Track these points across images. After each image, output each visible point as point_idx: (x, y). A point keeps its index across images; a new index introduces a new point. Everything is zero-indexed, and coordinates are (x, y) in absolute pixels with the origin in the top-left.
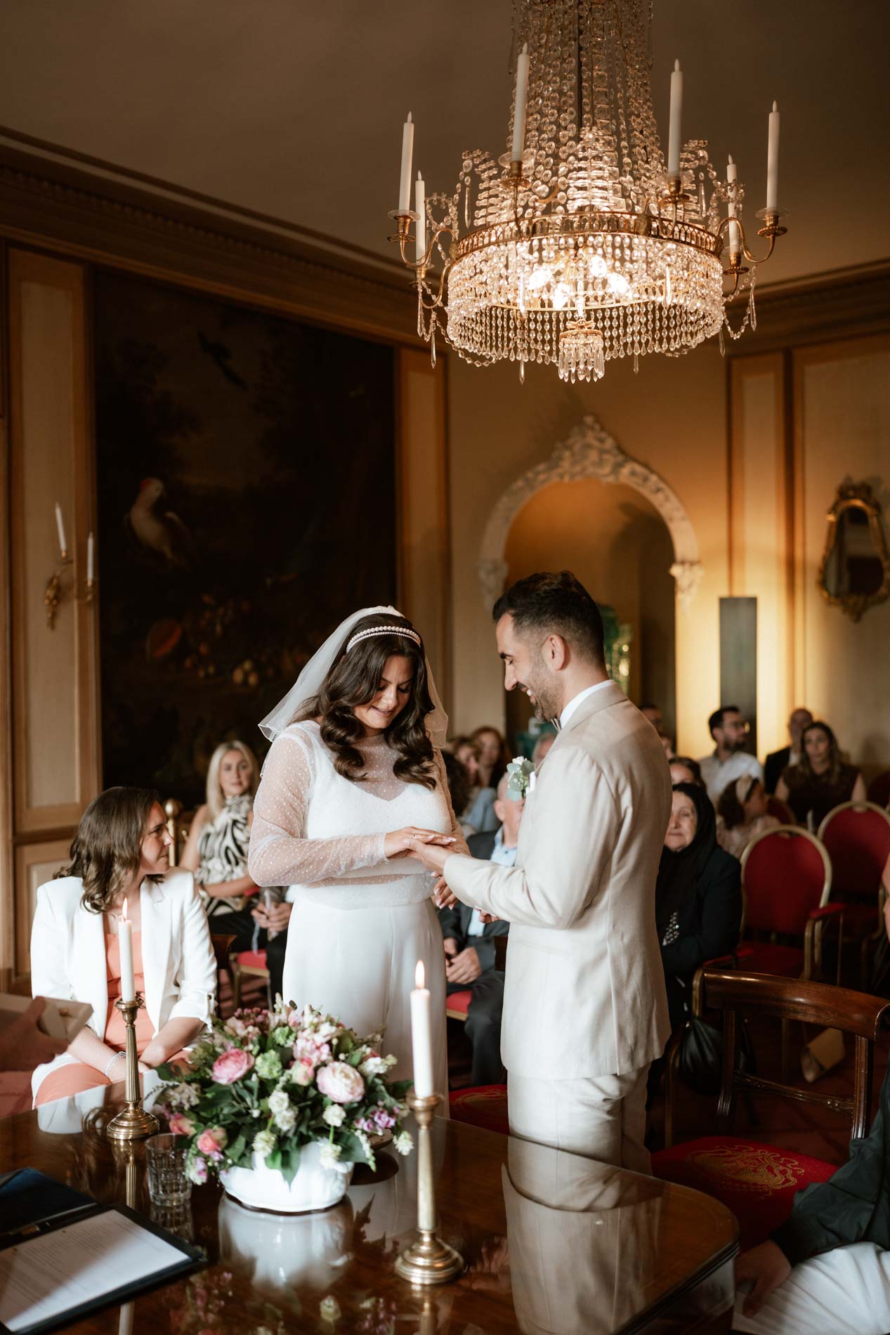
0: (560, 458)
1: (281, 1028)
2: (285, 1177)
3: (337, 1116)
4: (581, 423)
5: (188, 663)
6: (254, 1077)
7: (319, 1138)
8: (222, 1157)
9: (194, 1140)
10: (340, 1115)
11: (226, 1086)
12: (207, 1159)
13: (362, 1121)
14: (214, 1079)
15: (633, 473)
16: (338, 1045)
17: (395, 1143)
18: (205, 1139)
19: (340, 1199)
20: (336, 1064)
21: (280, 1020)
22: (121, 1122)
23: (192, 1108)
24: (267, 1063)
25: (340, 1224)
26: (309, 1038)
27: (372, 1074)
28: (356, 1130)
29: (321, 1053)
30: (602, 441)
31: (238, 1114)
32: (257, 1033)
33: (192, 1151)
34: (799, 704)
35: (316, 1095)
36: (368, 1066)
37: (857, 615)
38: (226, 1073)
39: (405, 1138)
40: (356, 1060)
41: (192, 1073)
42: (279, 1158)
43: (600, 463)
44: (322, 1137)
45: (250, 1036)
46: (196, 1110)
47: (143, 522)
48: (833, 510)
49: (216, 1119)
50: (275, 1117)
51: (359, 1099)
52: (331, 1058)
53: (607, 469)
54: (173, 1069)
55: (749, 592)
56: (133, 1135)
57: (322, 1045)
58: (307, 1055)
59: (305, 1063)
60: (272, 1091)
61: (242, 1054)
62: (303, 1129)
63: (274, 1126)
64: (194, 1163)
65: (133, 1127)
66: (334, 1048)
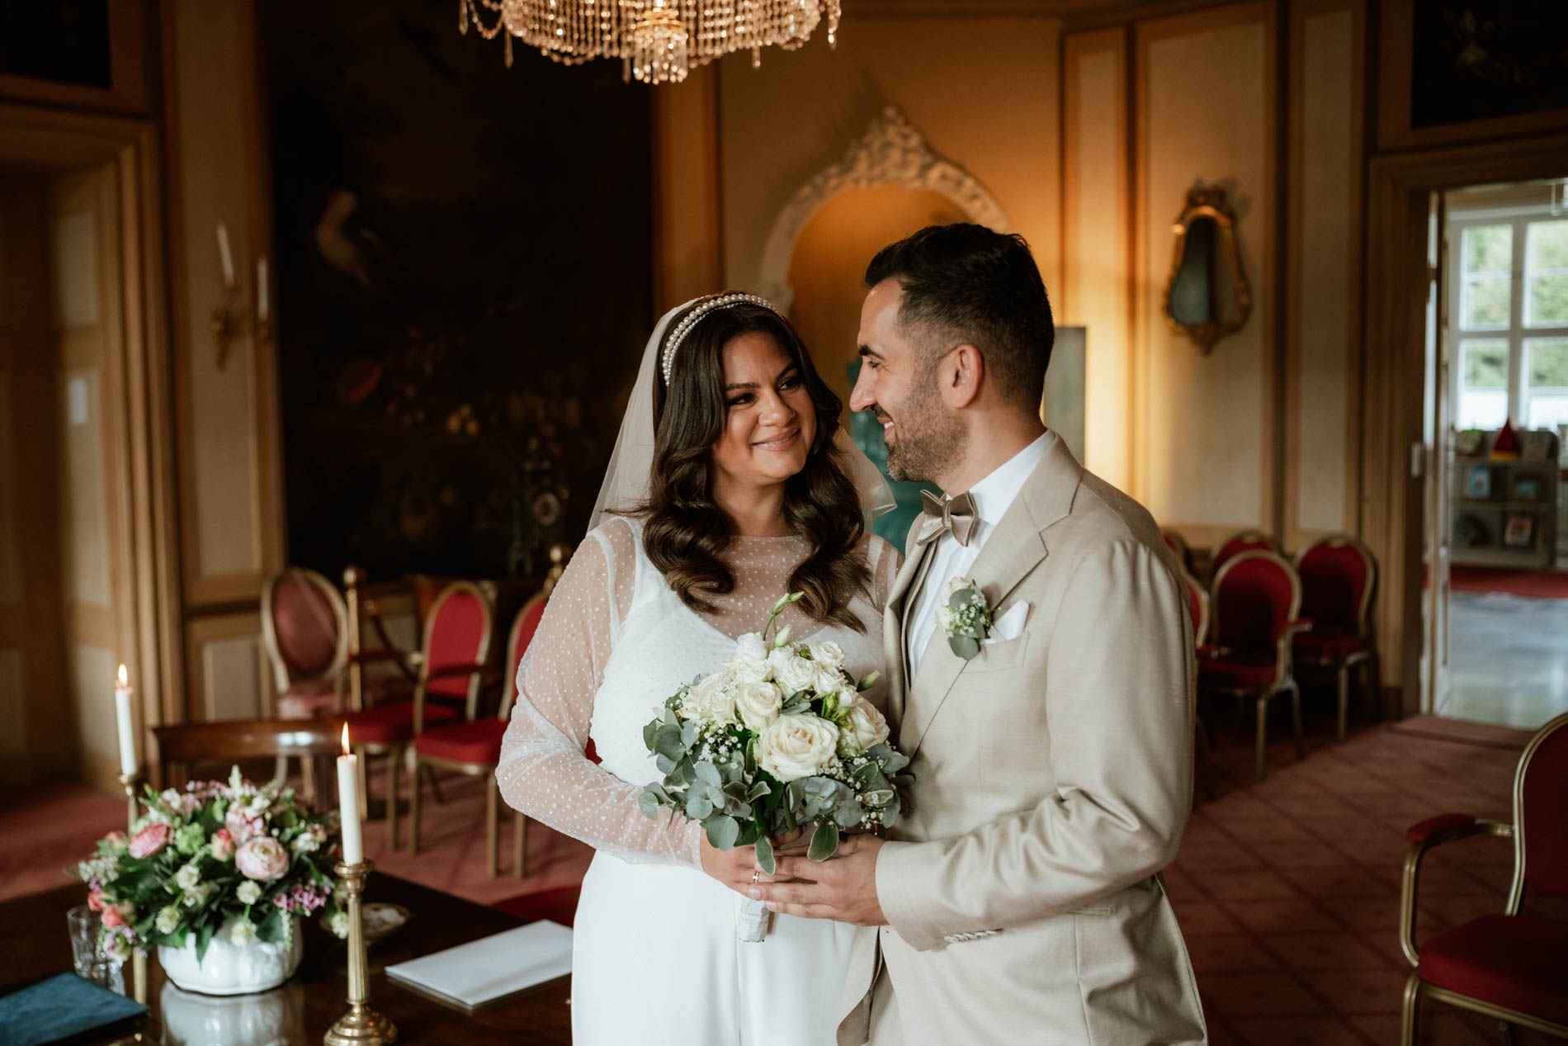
0: (855, 159)
3: (252, 894)
4: (880, 116)
5: (391, 408)
6: (170, 851)
7: (235, 916)
10: (256, 892)
11: (142, 861)
13: (284, 899)
14: (131, 853)
15: (944, 177)
16: (273, 820)
17: (329, 923)
18: (109, 914)
20: (264, 839)
23: (110, 883)
24: (188, 837)
27: (302, 851)
28: (276, 908)
30: (906, 137)
35: (233, 871)
36: (299, 843)
38: (142, 847)
39: (338, 919)
40: (288, 835)
42: (191, 937)
43: (904, 165)
46: (114, 885)
47: (331, 242)
48: (1180, 220)
49: (131, 894)
50: (182, 892)
51: (279, 876)
52: (260, 833)
53: (912, 172)
55: (1078, 320)
57: (255, 819)
60: (184, 866)
61: (162, 826)
63: (181, 902)
66: (267, 823)
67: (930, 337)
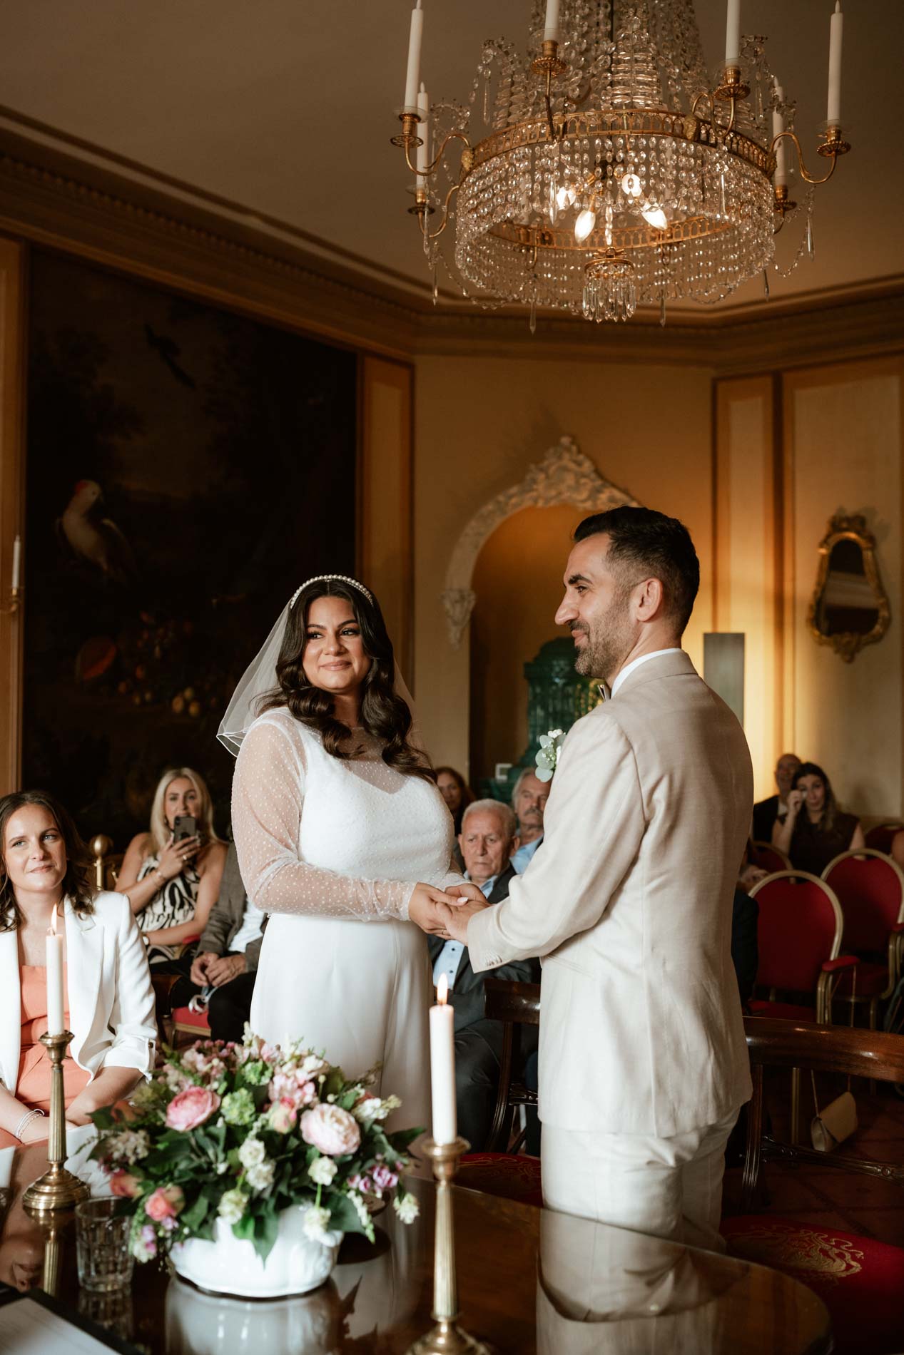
0: (534, 481)
1: (253, 1063)
2: (257, 1250)
3: (326, 1171)
4: (557, 443)
5: (122, 687)
6: (220, 1123)
7: (303, 1200)
8: (176, 1225)
9: (141, 1203)
10: (331, 1170)
11: (183, 1134)
12: (157, 1227)
13: (358, 1178)
14: (168, 1124)
15: (612, 499)
16: (326, 1083)
17: (396, 1208)
18: (156, 1200)
19: (323, 1281)
20: (325, 1106)
21: (250, 1054)
22: (42, 1187)
23: (139, 1163)
24: (238, 1105)
25: (324, 1313)
26: (290, 1074)
27: (370, 1120)
28: (348, 1190)
29: (304, 1094)
30: (579, 464)
31: (198, 1170)
32: (222, 1069)
33: (138, 1217)
34: (788, 750)
35: (298, 1146)
36: (364, 1110)
37: (849, 654)
38: (182, 1117)
39: (409, 1202)
40: (349, 1101)
41: (139, 1119)
42: (251, 1226)
43: (577, 487)
44: (307, 1199)
45: (214, 1072)
46: (145, 1164)
47: (77, 528)
48: (824, 543)
49: (168, 1176)
50: (247, 1172)
51: (354, 1150)
52: (316, 1099)
53: (584, 495)
54: (113, 1114)
55: (735, 628)
56: (56, 1204)
57: (305, 1083)
58: (286, 1095)
59: (286, 1104)
60: (244, 1140)
61: (205, 1092)
62: (283, 1189)
63: (245, 1184)
64: (139, 1233)
65: (57, 1194)
66: (321, 1087)
67: (628, 571)
